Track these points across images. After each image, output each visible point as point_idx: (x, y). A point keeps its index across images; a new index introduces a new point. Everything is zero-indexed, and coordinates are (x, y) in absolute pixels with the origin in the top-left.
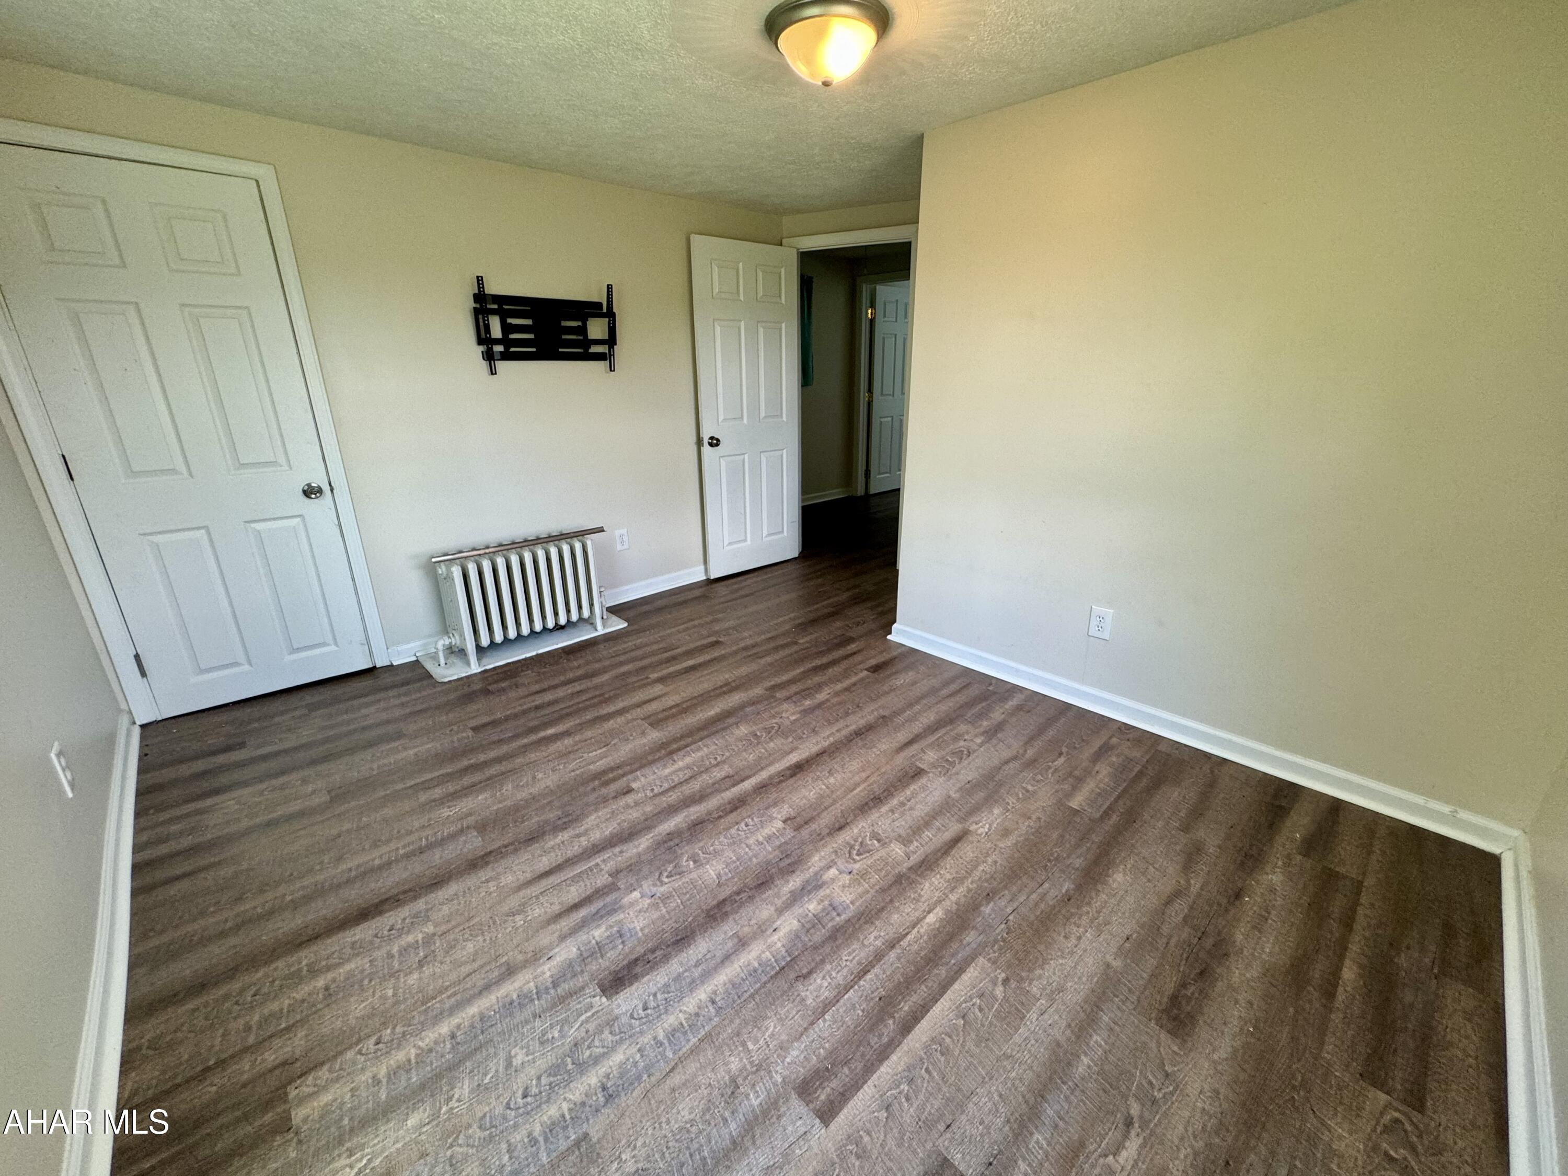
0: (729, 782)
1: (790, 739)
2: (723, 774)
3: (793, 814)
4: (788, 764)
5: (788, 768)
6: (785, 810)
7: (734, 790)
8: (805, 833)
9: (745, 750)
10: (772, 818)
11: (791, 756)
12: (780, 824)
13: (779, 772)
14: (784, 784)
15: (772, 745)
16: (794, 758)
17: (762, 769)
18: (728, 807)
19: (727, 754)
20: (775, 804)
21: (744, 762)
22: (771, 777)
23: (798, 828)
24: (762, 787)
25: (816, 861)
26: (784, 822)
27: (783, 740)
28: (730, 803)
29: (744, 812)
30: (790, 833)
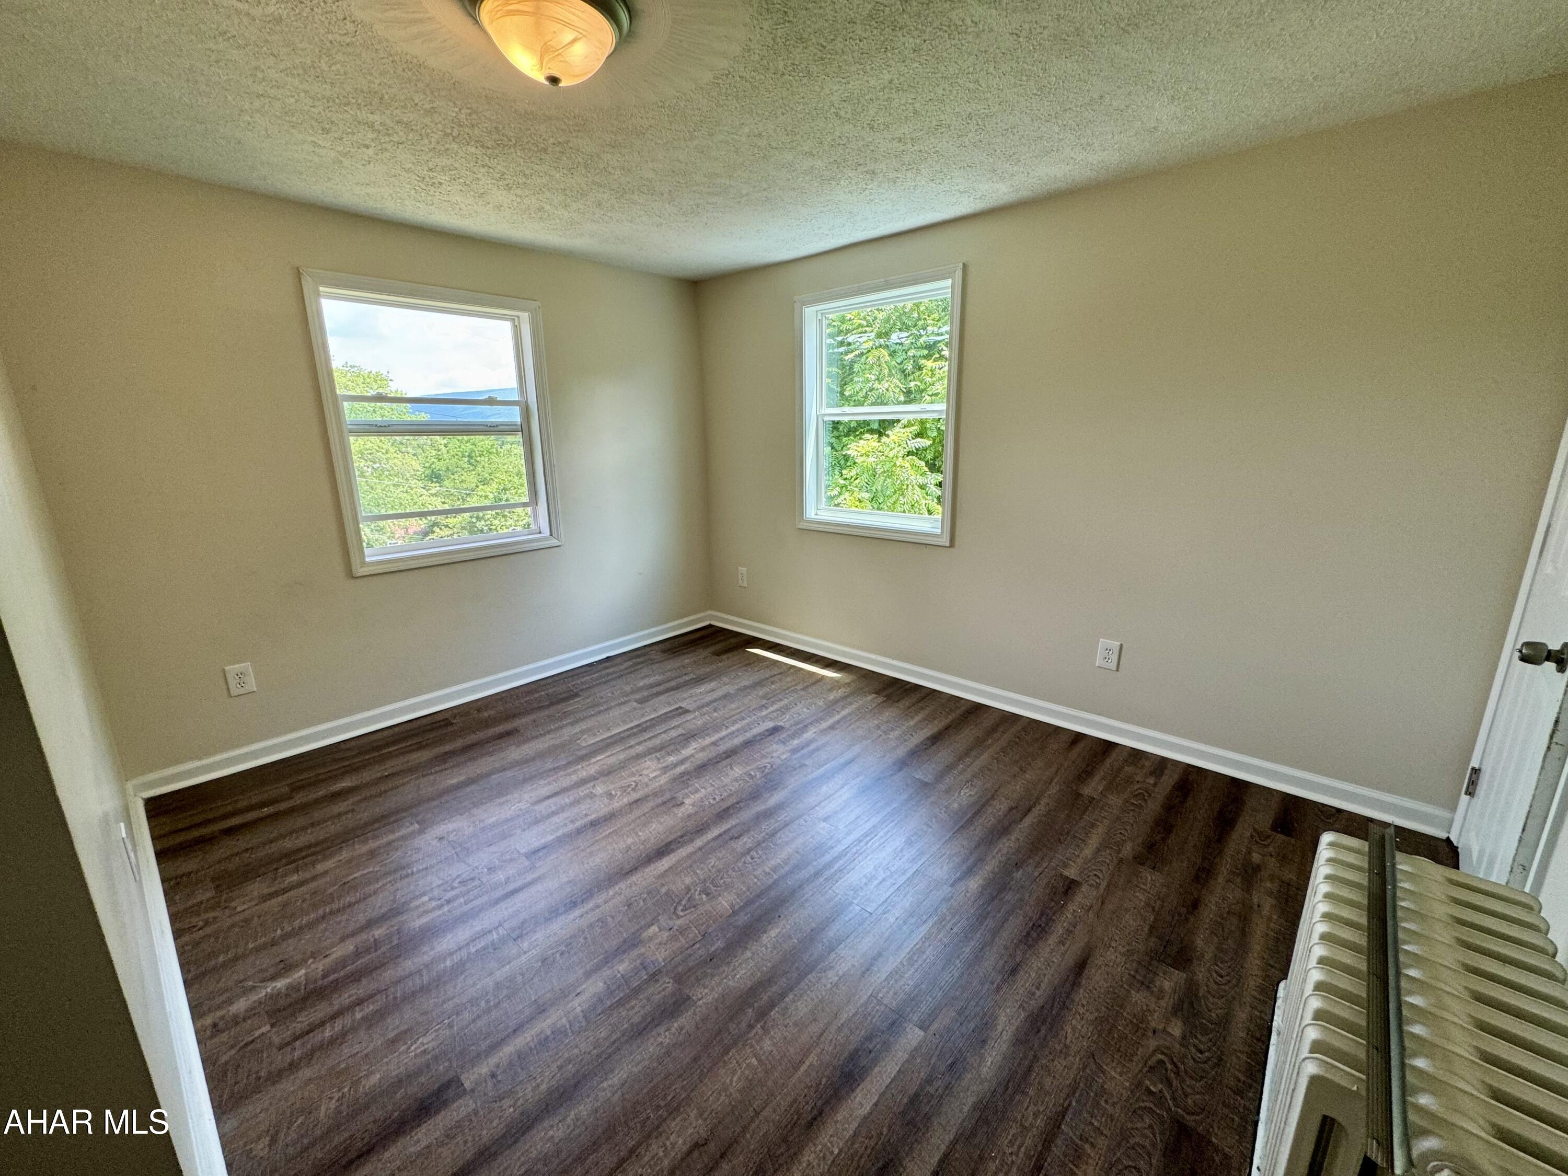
0: (734, 832)
1: (664, 890)
2: (741, 842)
3: (675, 810)
4: (671, 856)
5: (673, 851)
6: (681, 812)
7: (729, 826)
8: (667, 796)
9: (719, 871)
10: (693, 805)
11: (666, 866)
12: (687, 801)
13: (682, 846)
14: (679, 834)
15: (688, 880)
16: (665, 863)
17: (700, 849)
18: (732, 811)
19: (740, 864)
20: (689, 816)
21: (720, 855)
22: (692, 840)
23: (673, 798)
24: (701, 830)
25: (664, 780)
26: (683, 803)
27: (673, 888)
28: (731, 815)
29: (718, 809)
30: (680, 795)
